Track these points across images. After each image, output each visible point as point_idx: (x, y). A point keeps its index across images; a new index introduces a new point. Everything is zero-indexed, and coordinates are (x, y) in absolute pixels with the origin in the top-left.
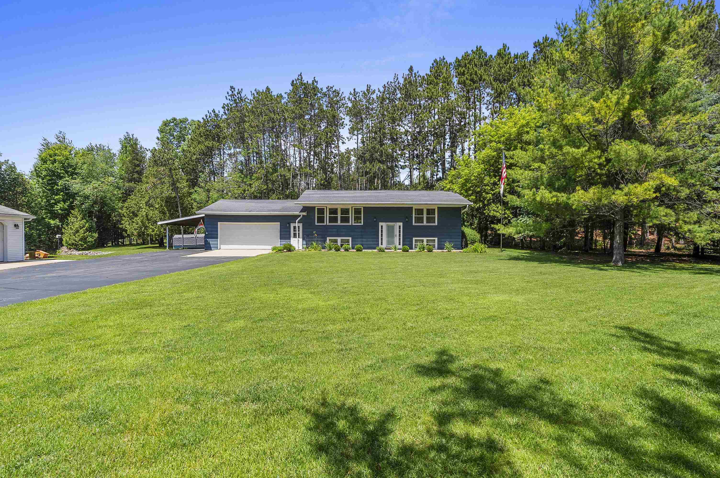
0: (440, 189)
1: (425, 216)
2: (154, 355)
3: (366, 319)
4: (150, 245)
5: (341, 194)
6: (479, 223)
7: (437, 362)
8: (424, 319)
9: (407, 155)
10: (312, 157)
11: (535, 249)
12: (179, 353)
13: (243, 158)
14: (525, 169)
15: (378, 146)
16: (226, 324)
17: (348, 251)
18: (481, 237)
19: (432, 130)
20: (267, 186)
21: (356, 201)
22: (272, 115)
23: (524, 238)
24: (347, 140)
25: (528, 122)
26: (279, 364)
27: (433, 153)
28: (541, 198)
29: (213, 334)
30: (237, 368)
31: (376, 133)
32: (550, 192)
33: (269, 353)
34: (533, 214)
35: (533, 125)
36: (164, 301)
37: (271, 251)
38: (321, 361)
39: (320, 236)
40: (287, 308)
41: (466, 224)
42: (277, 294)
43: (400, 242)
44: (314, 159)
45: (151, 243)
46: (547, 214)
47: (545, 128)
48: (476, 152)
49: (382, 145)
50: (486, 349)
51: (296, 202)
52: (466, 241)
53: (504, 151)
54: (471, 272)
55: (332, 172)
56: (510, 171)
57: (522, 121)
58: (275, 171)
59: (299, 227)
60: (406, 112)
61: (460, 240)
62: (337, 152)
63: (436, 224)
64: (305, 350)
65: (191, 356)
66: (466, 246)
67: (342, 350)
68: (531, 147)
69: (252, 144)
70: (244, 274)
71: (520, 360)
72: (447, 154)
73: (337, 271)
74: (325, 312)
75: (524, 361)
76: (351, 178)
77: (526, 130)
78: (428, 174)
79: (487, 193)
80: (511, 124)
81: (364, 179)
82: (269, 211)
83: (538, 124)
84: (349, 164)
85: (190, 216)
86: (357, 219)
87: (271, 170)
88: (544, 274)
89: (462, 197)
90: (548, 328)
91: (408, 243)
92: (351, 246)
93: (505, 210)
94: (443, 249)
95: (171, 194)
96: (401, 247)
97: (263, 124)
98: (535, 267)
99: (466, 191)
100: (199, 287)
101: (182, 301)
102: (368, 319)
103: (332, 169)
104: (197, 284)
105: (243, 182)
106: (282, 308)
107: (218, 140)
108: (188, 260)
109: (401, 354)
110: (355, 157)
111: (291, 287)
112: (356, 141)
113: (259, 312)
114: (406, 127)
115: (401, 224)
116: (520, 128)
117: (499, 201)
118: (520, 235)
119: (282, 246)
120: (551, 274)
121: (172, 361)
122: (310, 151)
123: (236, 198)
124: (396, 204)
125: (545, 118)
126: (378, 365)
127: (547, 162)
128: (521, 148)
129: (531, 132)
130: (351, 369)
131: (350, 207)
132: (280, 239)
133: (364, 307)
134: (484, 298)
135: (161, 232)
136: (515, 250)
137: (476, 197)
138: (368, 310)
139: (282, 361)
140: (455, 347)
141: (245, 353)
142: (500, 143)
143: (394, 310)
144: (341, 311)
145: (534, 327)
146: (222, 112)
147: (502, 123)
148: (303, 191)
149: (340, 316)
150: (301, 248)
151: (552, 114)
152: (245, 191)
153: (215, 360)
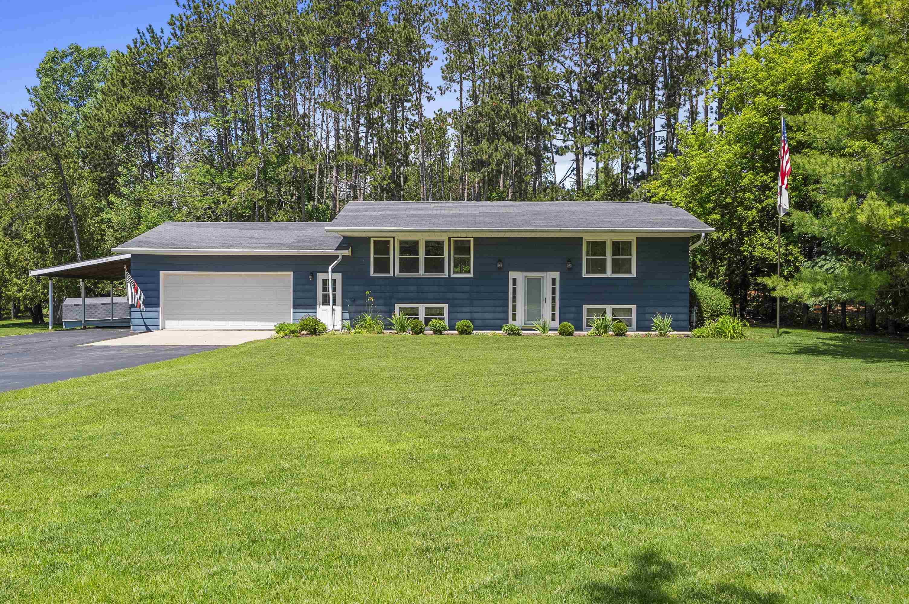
0: (643, 197)
1: (609, 257)
2: (20, 559)
3: (481, 483)
4: (14, 321)
5: (426, 209)
6: (730, 273)
7: (636, 578)
8: (607, 482)
9: (570, 125)
10: (362, 129)
11: (855, 330)
12: (76, 556)
13: (214, 133)
14: (832, 154)
15: (505, 105)
16: (175, 492)
17: (441, 333)
18: (734, 303)
19: (626, 68)
20: (266, 192)
21: (460, 224)
22: (276, 40)
23: (830, 305)
24: (439, 92)
25: (840, 51)
26: (291, 580)
27: (627, 119)
28: (869, 218)
29: (147, 513)
30: (200, 587)
31: (501, 76)
32: (889, 204)
33: (270, 555)
34: (850, 253)
35: (848, 56)
36: (41, 443)
37: (274, 333)
38: (382, 575)
39: (381, 302)
40: (308, 458)
41: (699, 274)
42: (287, 427)
43: (553, 315)
44: (367, 132)
45: (16, 317)
46: (881, 252)
47: (878, 62)
48: (721, 116)
49: (514, 102)
50: (745, 551)
51: (327, 226)
52: (700, 311)
53: (784, 114)
54: (710, 380)
55: (406, 163)
56: (797, 158)
57: (825, 47)
58: (284, 158)
59: (334, 281)
60: (569, 30)
61: (686, 310)
62: (416, 118)
63: (634, 274)
64: (347, 549)
65: (100, 561)
66: (701, 322)
67: (427, 550)
68: (845, 105)
69: (233, 101)
70: (217, 384)
71: (821, 576)
72: (660, 121)
73: (417, 378)
74: (391, 467)
75: (830, 577)
76: (448, 173)
77: (834, 67)
78: (617, 167)
79: (748, 208)
80: (800, 55)
81: (475, 178)
82: (270, 246)
83: (860, 55)
84: (443, 144)
85: (98, 257)
86: (461, 264)
87: (274, 159)
88: (875, 385)
89: (691, 217)
90: (884, 505)
91: (572, 316)
92: (446, 323)
93: (787, 245)
94: (649, 329)
95: (59, 209)
96: (556, 324)
97: (257, 59)
98: (854, 370)
99: (701, 204)
100: (118, 412)
101: (81, 442)
102: (485, 481)
103: (406, 156)
104: (113, 405)
105: (213, 184)
106: (297, 458)
107: (161, 94)
108: (97, 353)
109: (558, 558)
110: (456, 128)
111: (317, 411)
112: (458, 94)
113: (248, 468)
114: (568, 63)
115: (556, 275)
116: (821, 63)
117: (774, 226)
118: (821, 298)
119: (297, 322)
120: (888, 385)
121: (59, 573)
122: (358, 116)
123: (198, 219)
124: (545, 231)
125: (875, 41)
126: (506, 583)
127: (880, 137)
128: (824, 108)
129: (846, 72)
130: (448, 592)
131: (444, 238)
132: (295, 307)
133: (476, 457)
134: (741, 439)
135: (36, 291)
136: (810, 333)
137: (723, 216)
138: (485, 463)
139: (298, 573)
140: (677, 546)
141: (217, 556)
142: (775, 95)
143: (541, 464)
144: (426, 465)
145: (852, 501)
146: (168, 31)
147: (781, 52)
148: (344, 202)
149: (422, 475)
150: (338, 327)
151: (892, 32)
152: (217, 203)
153: (153, 570)
